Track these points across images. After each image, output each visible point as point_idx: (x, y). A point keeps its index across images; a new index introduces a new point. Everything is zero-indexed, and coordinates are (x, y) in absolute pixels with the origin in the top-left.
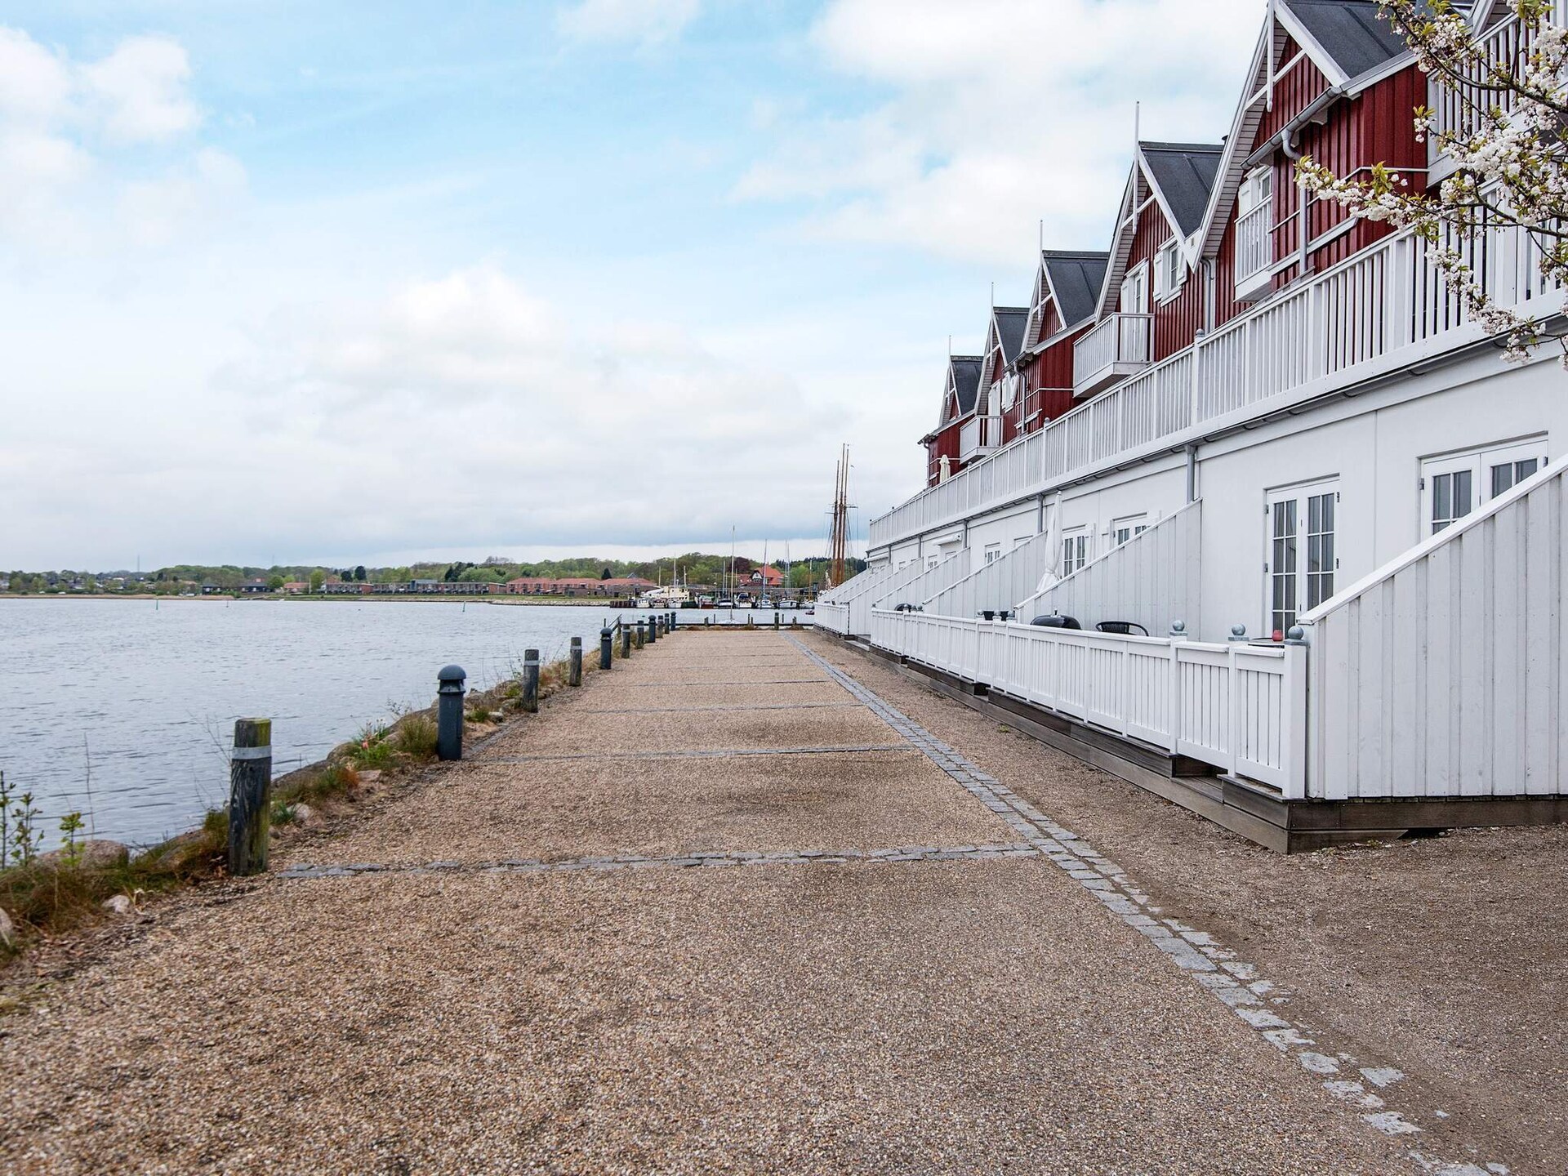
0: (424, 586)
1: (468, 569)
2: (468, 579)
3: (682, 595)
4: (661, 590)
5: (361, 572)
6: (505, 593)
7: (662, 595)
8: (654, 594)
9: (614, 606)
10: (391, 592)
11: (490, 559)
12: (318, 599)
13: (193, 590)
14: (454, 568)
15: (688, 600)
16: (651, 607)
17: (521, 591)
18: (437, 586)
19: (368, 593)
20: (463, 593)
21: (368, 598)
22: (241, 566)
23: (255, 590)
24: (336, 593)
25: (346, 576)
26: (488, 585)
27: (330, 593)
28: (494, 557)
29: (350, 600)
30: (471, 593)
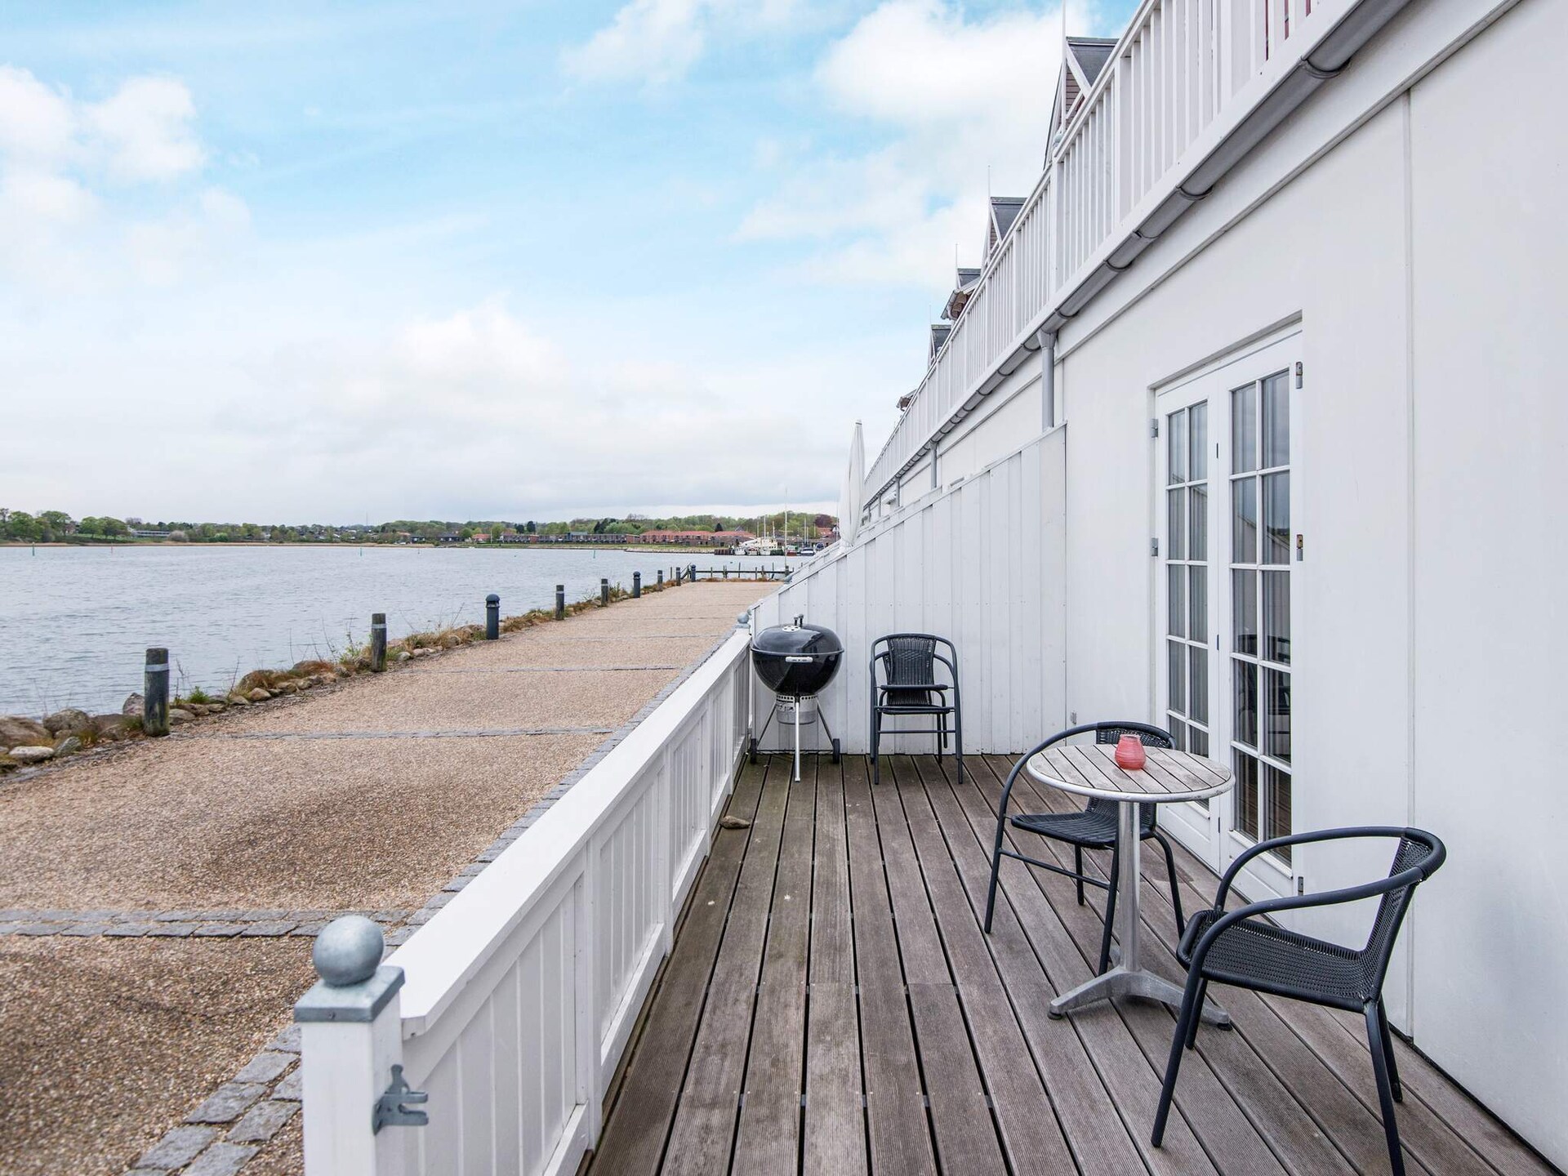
0: (577, 537)
1: (611, 524)
2: (611, 531)
3: (772, 545)
4: (755, 540)
5: (531, 526)
6: (639, 543)
7: (756, 545)
8: (750, 544)
9: (718, 553)
10: (552, 541)
11: (630, 516)
12: (496, 547)
13: (405, 539)
14: (601, 523)
15: (776, 549)
16: (746, 554)
17: (651, 541)
18: (587, 537)
19: (535, 543)
20: (607, 542)
21: (535, 546)
22: (445, 522)
23: (450, 539)
24: (511, 542)
25: (520, 528)
26: (626, 536)
27: (506, 542)
28: (633, 513)
29: (521, 547)
30: (613, 542)
